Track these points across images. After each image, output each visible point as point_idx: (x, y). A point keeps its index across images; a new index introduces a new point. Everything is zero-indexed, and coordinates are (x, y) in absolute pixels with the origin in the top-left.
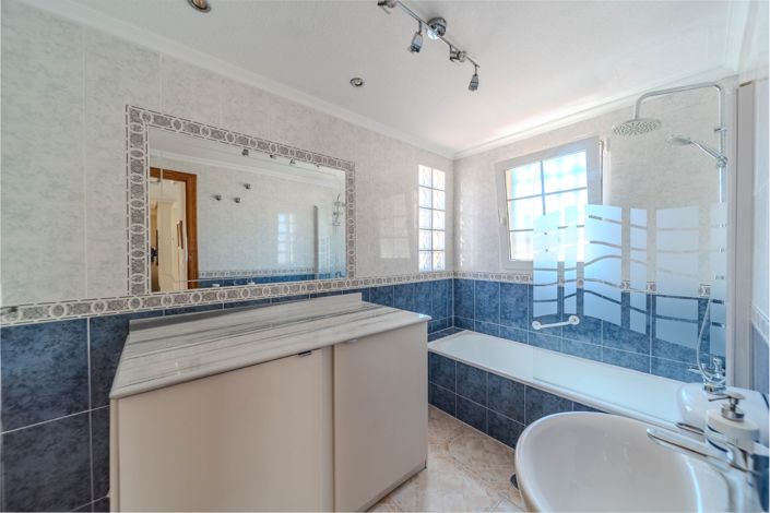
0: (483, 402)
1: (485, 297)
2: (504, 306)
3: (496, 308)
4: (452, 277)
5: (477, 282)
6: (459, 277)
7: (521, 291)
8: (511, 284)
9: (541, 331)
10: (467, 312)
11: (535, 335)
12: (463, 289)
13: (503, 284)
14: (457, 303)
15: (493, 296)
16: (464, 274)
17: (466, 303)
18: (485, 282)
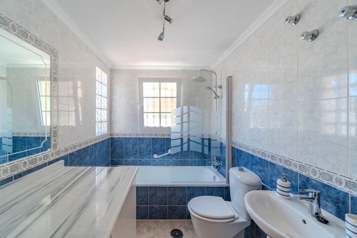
0: (146, 204)
1: (130, 146)
2: (141, 149)
3: (136, 151)
4: (110, 137)
5: (126, 138)
6: (114, 137)
7: (148, 141)
8: (144, 138)
9: (157, 158)
10: (119, 156)
11: (155, 161)
12: (117, 143)
13: (140, 139)
14: (113, 152)
15: (135, 145)
16: (117, 135)
17: (118, 151)
18: (130, 138)
